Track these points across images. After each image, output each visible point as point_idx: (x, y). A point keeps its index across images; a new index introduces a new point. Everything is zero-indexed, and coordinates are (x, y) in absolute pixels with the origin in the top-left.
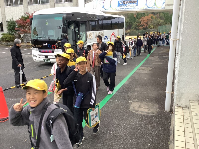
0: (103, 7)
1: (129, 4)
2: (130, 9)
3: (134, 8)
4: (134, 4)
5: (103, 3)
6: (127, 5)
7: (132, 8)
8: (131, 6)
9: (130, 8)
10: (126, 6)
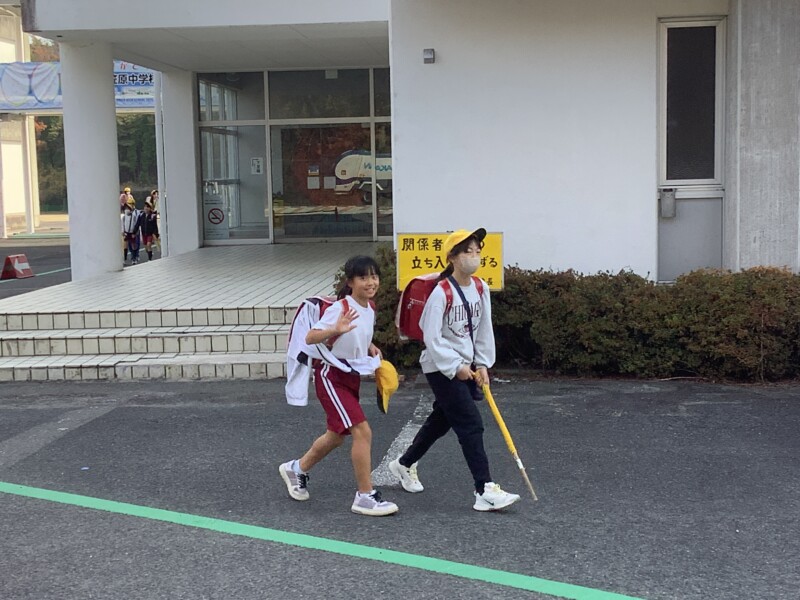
0: (31, 92)
1: (130, 85)
2: (136, 105)
3: (148, 100)
4: (147, 84)
5: (30, 76)
6: (125, 90)
7: (143, 100)
8: (139, 93)
9: (135, 100)
10: (119, 90)
